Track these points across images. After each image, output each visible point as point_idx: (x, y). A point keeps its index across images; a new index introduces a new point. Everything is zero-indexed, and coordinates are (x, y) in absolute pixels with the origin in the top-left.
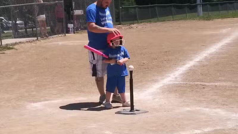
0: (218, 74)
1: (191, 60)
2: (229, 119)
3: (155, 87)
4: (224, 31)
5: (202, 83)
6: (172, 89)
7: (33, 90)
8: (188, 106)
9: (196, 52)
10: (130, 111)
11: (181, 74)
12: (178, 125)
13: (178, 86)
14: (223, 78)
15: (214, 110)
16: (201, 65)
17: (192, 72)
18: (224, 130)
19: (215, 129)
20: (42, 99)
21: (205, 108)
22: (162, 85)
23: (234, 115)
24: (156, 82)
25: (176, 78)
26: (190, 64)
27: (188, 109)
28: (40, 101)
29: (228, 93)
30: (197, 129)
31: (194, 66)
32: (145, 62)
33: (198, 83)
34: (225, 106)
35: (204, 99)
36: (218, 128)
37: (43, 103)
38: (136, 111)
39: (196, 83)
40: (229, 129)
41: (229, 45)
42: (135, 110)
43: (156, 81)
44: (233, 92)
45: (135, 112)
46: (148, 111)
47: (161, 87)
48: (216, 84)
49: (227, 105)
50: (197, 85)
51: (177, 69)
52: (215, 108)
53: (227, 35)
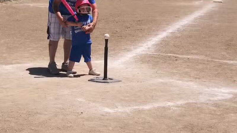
0: (191, 47)
1: (164, 31)
2: (201, 93)
3: (128, 56)
4: (197, 3)
5: (174, 55)
6: (144, 59)
7: (4, 51)
8: (160, 77)
9: (169, 23)
10: (103, 79)
11: (153, 45)
12: (151, 96)
13: (151, 56)
14: (195, 51)
15: (187, 83)
16: (174, 37)
17: (164, 43)
18: (196, 103)
19: (187, 102)
20: (14, 62)
21: (178, 80)
22: (134, 55)
23: (207, 89)
24: (128, 51)
25: (149, 48)
26: (162, 35)
27: (161, 80)
28: (12, 64)
29: (200, 66)
30: (169, 102)
31: (167, 37)
32: (118, 30)
33: (171, 54)
34: (197, 80)
35: (176, 72)
36: (191, 101)
37: (15, 66)
38: (109, 80)
39: (169, 54)
40: (202, 103)
41: (201, 18)
42: (108, 78)
43: (129, 50)
44: (205, 66)
45: (109, 81)
46: (121, 80)
47: (134, 56)
48: (189, 57)
49: (199, 79)
50: (170, 57)
51: (150, 39)
52: (187, 81)
53: (200, 7)
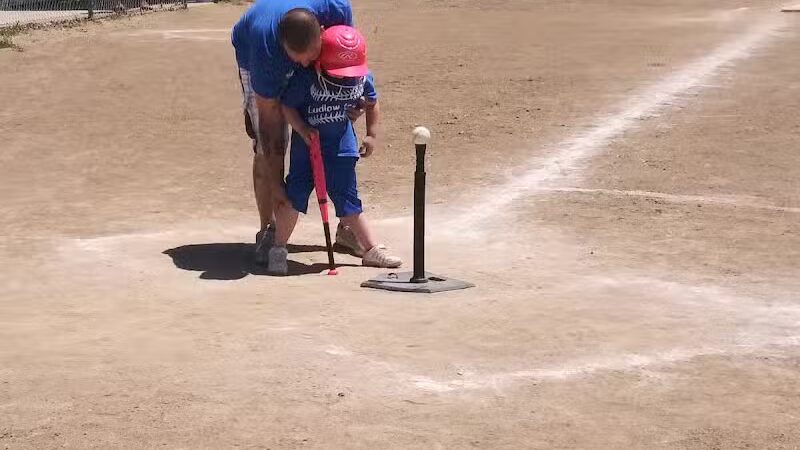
0: (708, 165)
1: (616, 112)
2: (745, 323)
3: (495, 202)
4: (724, 16)
5: (654, 195)
6: (550, 211)
7: (77, 192)
8: (604, 269)
9: (631, 86)
10: (411, 281)
11: (579, 162)
12: (574, 335)
13: (572, 200)
14: (723, 181)
15: (695, 289)
16: (649, 132)
17: (617, 154)
18: (728, 359)
19: (696, 352)
20: (112, 225)
21: (664, 279)
22: (516, 195)
23: (764, 309)
24: (494, 183)
25: (564, 173)
26: (610, 126)
27: (609, 281)
28: (103, 233)
29: (742, 231)
30: (636, 353)
31: (626, 134)
32: (458, 111)
33: (640, 193)
34: (733, 278)
35: (659, 251)
36: (708, 350)
37: (110, 239)
38: (430, 282)
39: (632, 193)
40: (748, 357)
41: (740, 65)
42: (427, 276)
43: (498, 181)
44: (756, 230)
45: (430, 285)
46: (470, 281)
47: (516, 200)
48: (701, 199)
49: (738, 273)
50: (634, 201)
51: (567, 141)
52: (697, 283)
53: (736, 30)
